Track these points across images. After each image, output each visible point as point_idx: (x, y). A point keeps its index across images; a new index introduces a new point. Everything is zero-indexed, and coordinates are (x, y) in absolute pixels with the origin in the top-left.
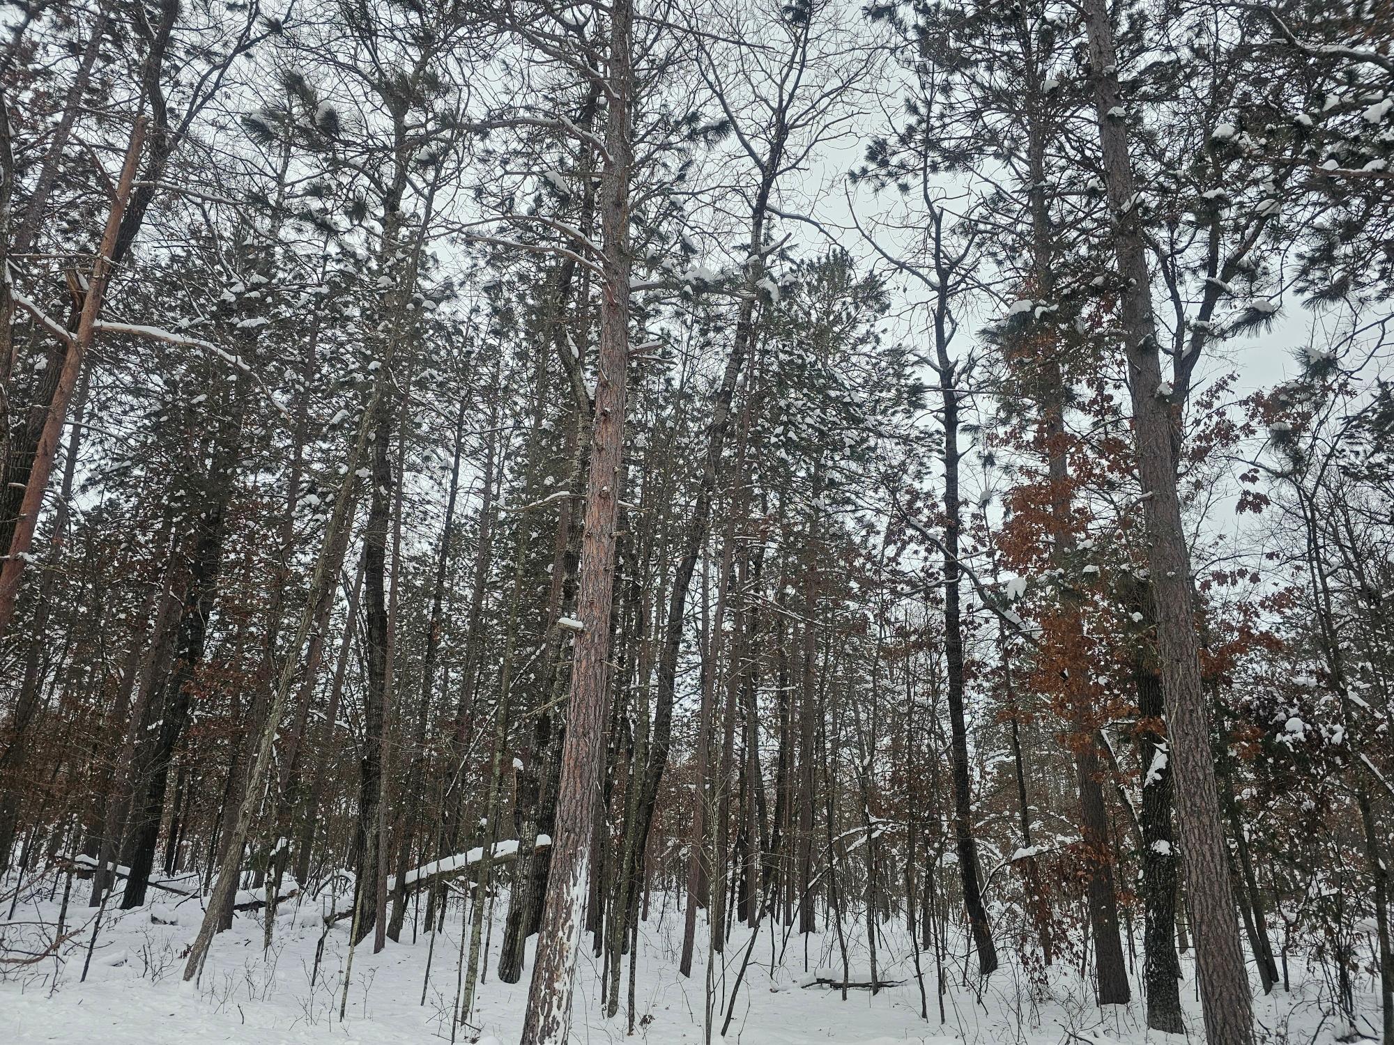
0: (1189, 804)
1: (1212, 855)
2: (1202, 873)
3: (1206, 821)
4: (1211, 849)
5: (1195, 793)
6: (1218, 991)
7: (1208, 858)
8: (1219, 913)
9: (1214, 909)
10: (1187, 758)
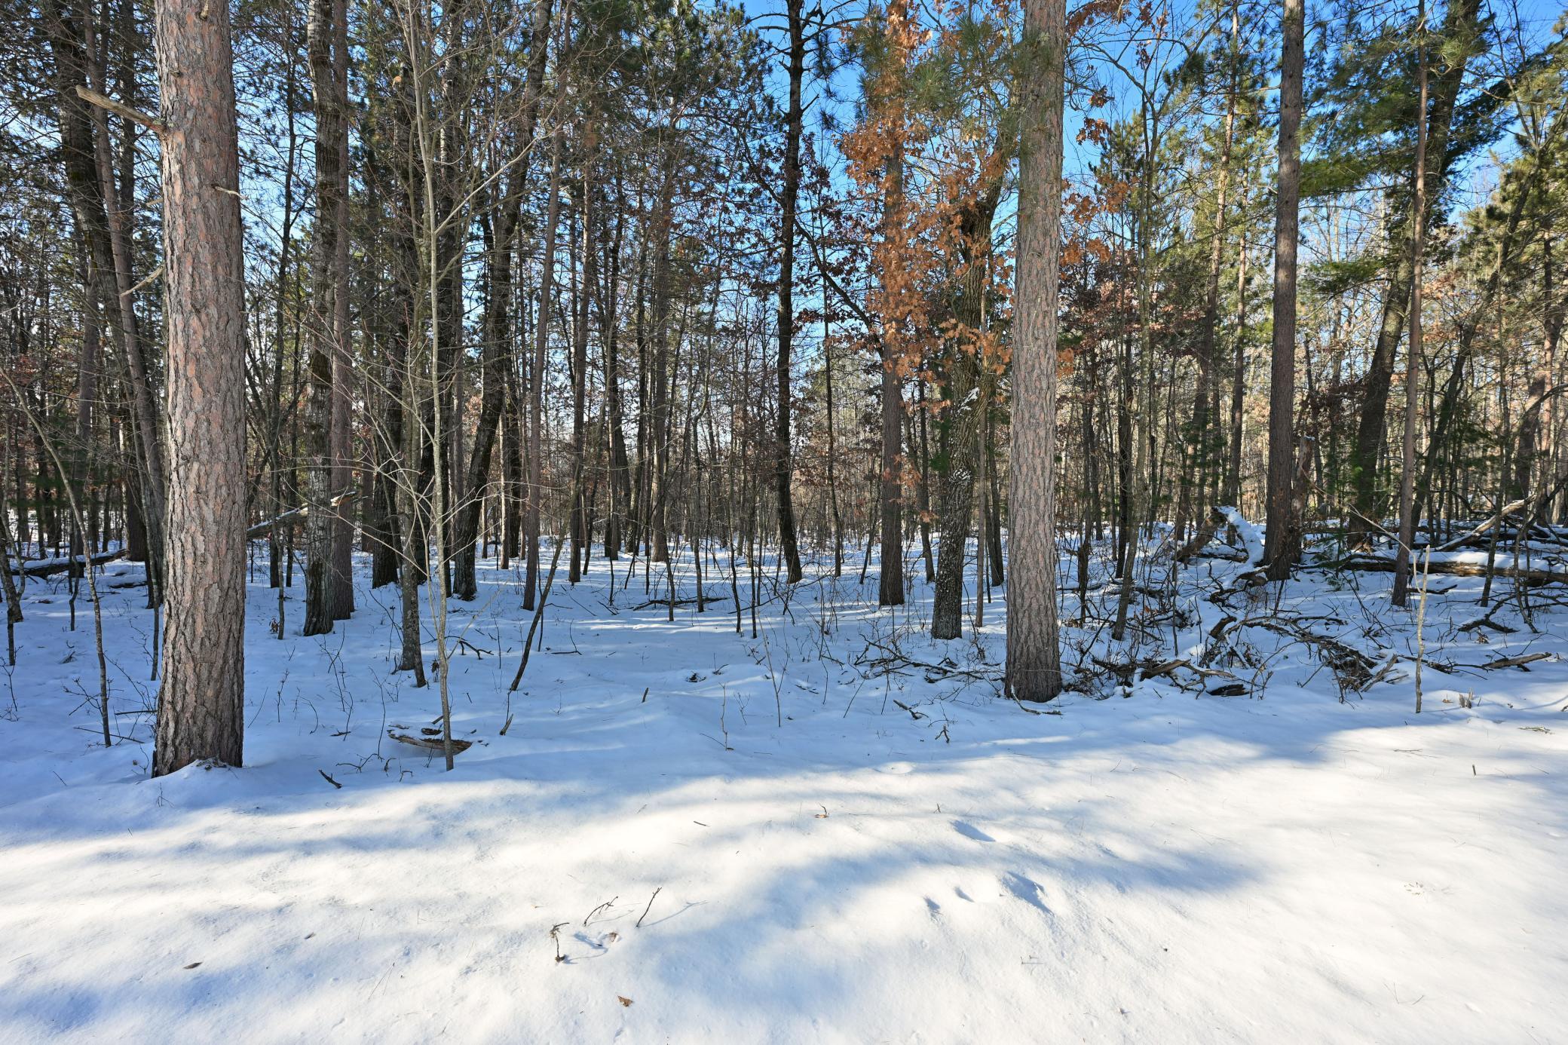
0: (1027, 415)
1: (1043, 468)
2: (1030, 488)
3: (1042, 433)
4: (1043, 462)
5: (1036, 403)
6: (1026, 604)
7: (1039, 472)
8: (1041, 527)
9: (1037, 524)
10: (1033, 366)
